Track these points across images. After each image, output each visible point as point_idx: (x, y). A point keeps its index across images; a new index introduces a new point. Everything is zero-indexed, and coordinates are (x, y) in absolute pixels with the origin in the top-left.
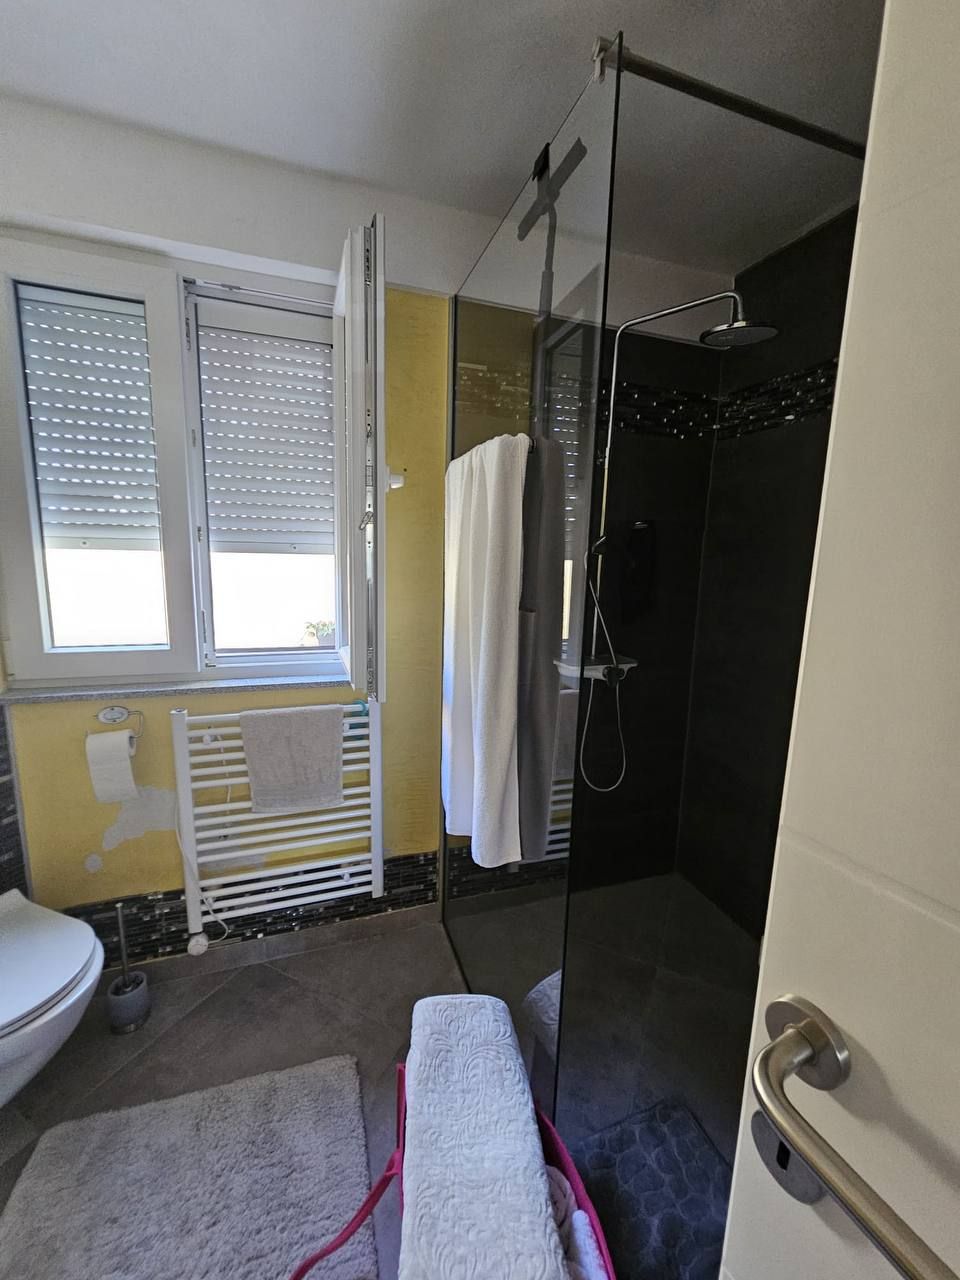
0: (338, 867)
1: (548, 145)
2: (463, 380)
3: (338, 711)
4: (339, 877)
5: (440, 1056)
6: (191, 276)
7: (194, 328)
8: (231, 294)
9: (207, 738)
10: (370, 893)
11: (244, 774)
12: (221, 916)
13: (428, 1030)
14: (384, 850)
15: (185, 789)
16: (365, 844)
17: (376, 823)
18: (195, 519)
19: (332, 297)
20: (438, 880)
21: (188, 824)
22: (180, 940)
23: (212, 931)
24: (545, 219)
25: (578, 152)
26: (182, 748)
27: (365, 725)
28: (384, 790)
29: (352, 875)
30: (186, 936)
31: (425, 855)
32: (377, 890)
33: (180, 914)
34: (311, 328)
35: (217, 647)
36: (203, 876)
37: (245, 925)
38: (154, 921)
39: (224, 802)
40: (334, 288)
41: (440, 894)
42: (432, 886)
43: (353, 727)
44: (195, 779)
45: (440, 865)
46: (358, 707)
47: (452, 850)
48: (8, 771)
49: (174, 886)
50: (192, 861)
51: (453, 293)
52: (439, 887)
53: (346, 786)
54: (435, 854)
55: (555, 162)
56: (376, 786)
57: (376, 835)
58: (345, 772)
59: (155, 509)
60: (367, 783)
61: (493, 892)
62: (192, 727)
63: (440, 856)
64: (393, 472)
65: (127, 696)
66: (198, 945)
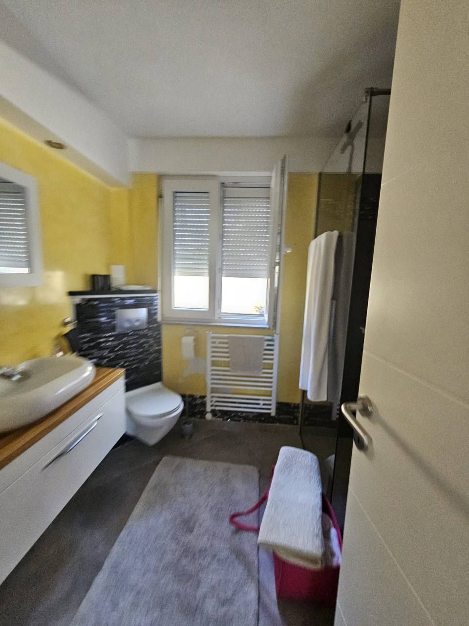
0: (259, 400)
1: (351, 121)
2: (322, 206)
3: (262, 338)
4: (258, 404)
5: (288, 466)
6: (223, 181)
7: (223, 199)
8: (236, 185)
9: (217, 343)
10: (269, 414)
11: (228, 357)
12: (217, 408)
13: (284, 456)
14: (277, 397)
15: (209, 359)
16: (269, 394)
17: (274, 385)
18: (218, 266)
19: (270, 181)
20: (299, 415)
21: (209, 373)
22: (203, 413)
23: (214, 412)
24: (350, 147)
25: (360, 125)
26: (209, 345)
27: (272, 345)
28: (279, 373)
29: (264, 404)
30: (205, 413)
31: (295, 404)
32: (273, 412)
33: (204, 404)
34: (261, 192)
35: (222, 312)
36: (212, 392)
37: (225, 414)
38: (196, 405)
39: (221, 366)
40: (271, 177)
41: (299, 422)
42: (297, 418)
43: (268, 345)
44: (213, 356)
45: (300, 410)
46: (270, 338)
47: (306, 405)
48: (160, 345)
49: (203, 394)
50: (209, 386)
51: (319, 171)
52: (299, 419)
53: (264, 369)
54: (298, 404)
55: (353, 127)
56: (275, 370)
57: (274, 390)
58: (264, 363)
59: (207, 262)
60: (272, 369)
61: (324, 428)
62: (213, 338)
63: (301, 405)
64: (288, 247)
65: (194, 325)
66: (209, 416)
